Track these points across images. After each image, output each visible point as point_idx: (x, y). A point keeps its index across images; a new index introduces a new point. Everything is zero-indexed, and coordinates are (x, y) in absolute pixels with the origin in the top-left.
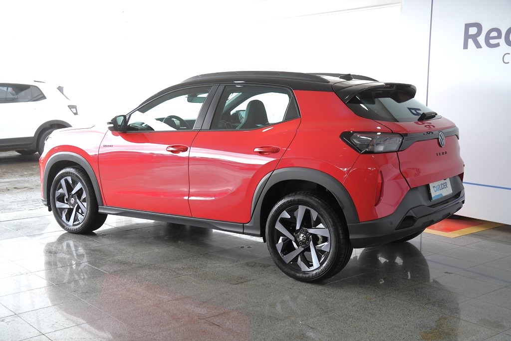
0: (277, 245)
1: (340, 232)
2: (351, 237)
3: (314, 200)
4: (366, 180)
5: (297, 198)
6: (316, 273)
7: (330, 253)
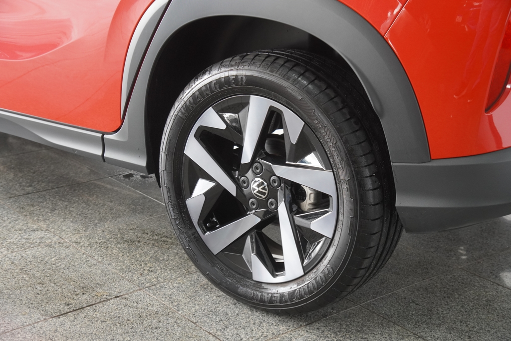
0: (189, 202)
1: (369, 184)
2: (402, 201)
3: (295, 82)
4: (459, 19)
5: (244, 73)
6: (292, 294)
7: (336, 242)
